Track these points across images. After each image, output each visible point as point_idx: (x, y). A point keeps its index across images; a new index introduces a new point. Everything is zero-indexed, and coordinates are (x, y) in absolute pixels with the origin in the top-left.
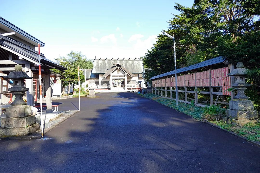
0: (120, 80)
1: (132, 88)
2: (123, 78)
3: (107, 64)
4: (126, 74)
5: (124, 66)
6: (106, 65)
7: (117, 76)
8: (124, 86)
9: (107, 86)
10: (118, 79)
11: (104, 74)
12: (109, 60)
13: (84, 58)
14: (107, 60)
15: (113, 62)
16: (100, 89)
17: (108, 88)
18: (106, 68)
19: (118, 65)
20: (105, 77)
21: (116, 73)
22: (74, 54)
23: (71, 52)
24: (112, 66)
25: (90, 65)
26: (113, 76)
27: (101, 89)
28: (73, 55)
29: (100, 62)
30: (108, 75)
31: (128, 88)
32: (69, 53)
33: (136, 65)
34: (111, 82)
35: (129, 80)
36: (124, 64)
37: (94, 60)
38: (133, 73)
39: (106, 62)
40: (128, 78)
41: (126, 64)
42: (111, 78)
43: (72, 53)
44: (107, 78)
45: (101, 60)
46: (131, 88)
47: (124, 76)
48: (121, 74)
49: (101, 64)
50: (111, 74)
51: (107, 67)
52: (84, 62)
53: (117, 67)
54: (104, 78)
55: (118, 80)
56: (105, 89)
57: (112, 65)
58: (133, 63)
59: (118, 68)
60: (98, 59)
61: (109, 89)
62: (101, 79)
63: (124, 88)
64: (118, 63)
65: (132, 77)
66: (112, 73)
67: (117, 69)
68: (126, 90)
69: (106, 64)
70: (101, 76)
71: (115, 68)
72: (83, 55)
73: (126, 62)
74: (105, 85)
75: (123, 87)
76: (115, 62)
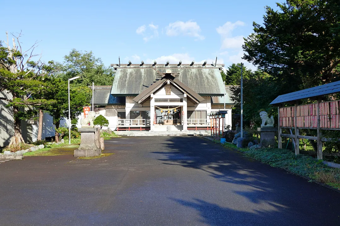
0: (172, 109)
1: (198, 127)
2: (179, 104)
3: (143, 74)
4: (185, 95)
5: (180, 78)
6: (141, 76)
7: (165, 100)
8: (180, 123)
9: (144, 121)
10: (166, 107)
11: (136, 95)
12: (148, 66)
13: (99, 64)
14: (144, 66)
15: (157, 70)
16: (128, 128)
17: (145, 126)
18: (142, 84)
19: (168, 76)
20: (140, 102)
21: (162, 94)
22: (77, 55)
23: (72, 51)
24: (155, 79)
26: (157, 100)
27: (131, 128)
28: (75, 59)
29: (129, 71)
30: (144, 99)
31: (188, 128)
32: (68, 55)
33: (207, 78)
34: (152, 113)
35: (191, 109)
36: (181, 74)
37: (115, 66)
38: (202, 95)
39: (142, 71)
40: (189, 105)
41: (185, 75)
42: (153, 103)
43: (74, 54)
45: (132, 66)
46: (195, 127)
47: (181, 101)
48: (173, 96)
49: (131, 74)
50: (152, 95)
51: (144, 81)
52: (97, 72)
53: (164, 80)
54: (137, 105)
55: (166, 110)
56: (139, 128)
57: (155, 77)
58: (201, 74)
59: (169, 81)
60: (125, 65)
61: (148, 129)
62: (129, 106)
63: (181, 128)
64: (168, 72)
65: (197, 102)
66: (154, 93)
67: (165, 84)
68: (186, 132)
69: (141, 73)
70: (131, 101)
71: (160, 83)
72: (96, 58)
73: (185, 71)
74: (139, 120)
75: (178, 124)
76: (160, 71)
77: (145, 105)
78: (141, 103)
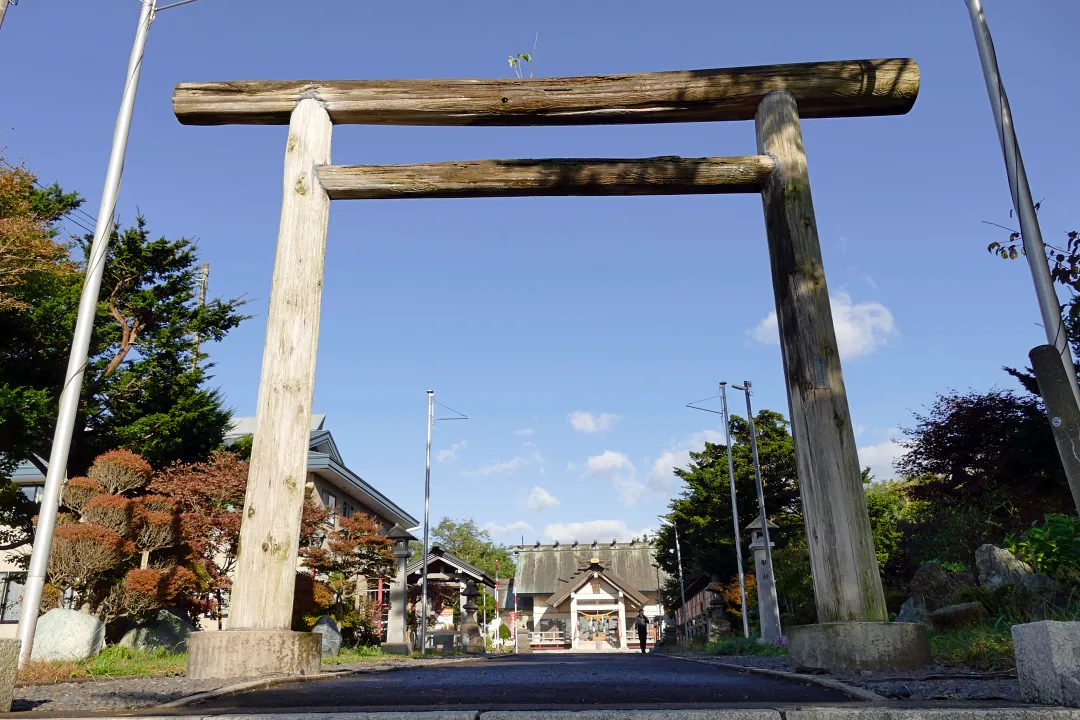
0: (602, 616)
2: (613, 607)
3: (558, 562)
4: (621, 594)
5: (614, 567)
6: (555, 564)
7: (593, 602)
8: (617, 638)
9: (561, 635)
10: (594, 613)
11: (551, 594)
12: (565, 548)
13: (484, 541)
14: (559, 548)
15: (578, 554)
16: (538, 646)
17: (562, 643)
18: (557, 577)
19: (595, 567)
20: (555, 605)
21: (587, 592)
22: (450, 528)
23: (442, 521)
24: (577, 568)
25: (504, 564)
26: (580, 602)
27: (542, 646)
28: (447, 533)
29: (537, 556)
30: (562, 599)
31: (628, 645)
34: (573, 623)
36: (615, 560)
37: (516, 549)
38: (644, 593)
39: (557, 555)
40: (629, 609)
41: (621, 560)
42: (574, 607)
43: (445, 525)
44: (561, 610)
45: (541, 549)
47: (616, 602)
48: (604, 595)
49: (540, 560)
50: (573, 595)
51: (560, 572)
52: (482, 555)
53: (590, 572)
54: (551, 610)
55: (595, 617)
56: (555, 646)
57: (577, 566)
58: (645, 559)
59: (596, 575)
60: (531, 546)
61: (568, 646)
62: (539, 611)
63: (617, 644)
64: (594, 560)
66: (576, 592)
67: (591, 578)
69: (555, 559)
70: (541, 603)
71: (584, 577)
72: (480, 531)
73: (622, 555)
74: (554, 633)
75: (614, 640)
76: (583, 554)
77: (562, 609)
78: (558, 607)
